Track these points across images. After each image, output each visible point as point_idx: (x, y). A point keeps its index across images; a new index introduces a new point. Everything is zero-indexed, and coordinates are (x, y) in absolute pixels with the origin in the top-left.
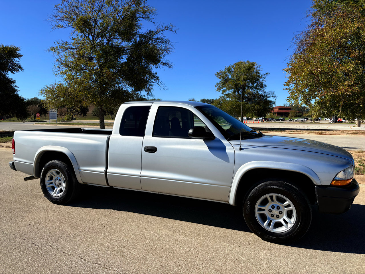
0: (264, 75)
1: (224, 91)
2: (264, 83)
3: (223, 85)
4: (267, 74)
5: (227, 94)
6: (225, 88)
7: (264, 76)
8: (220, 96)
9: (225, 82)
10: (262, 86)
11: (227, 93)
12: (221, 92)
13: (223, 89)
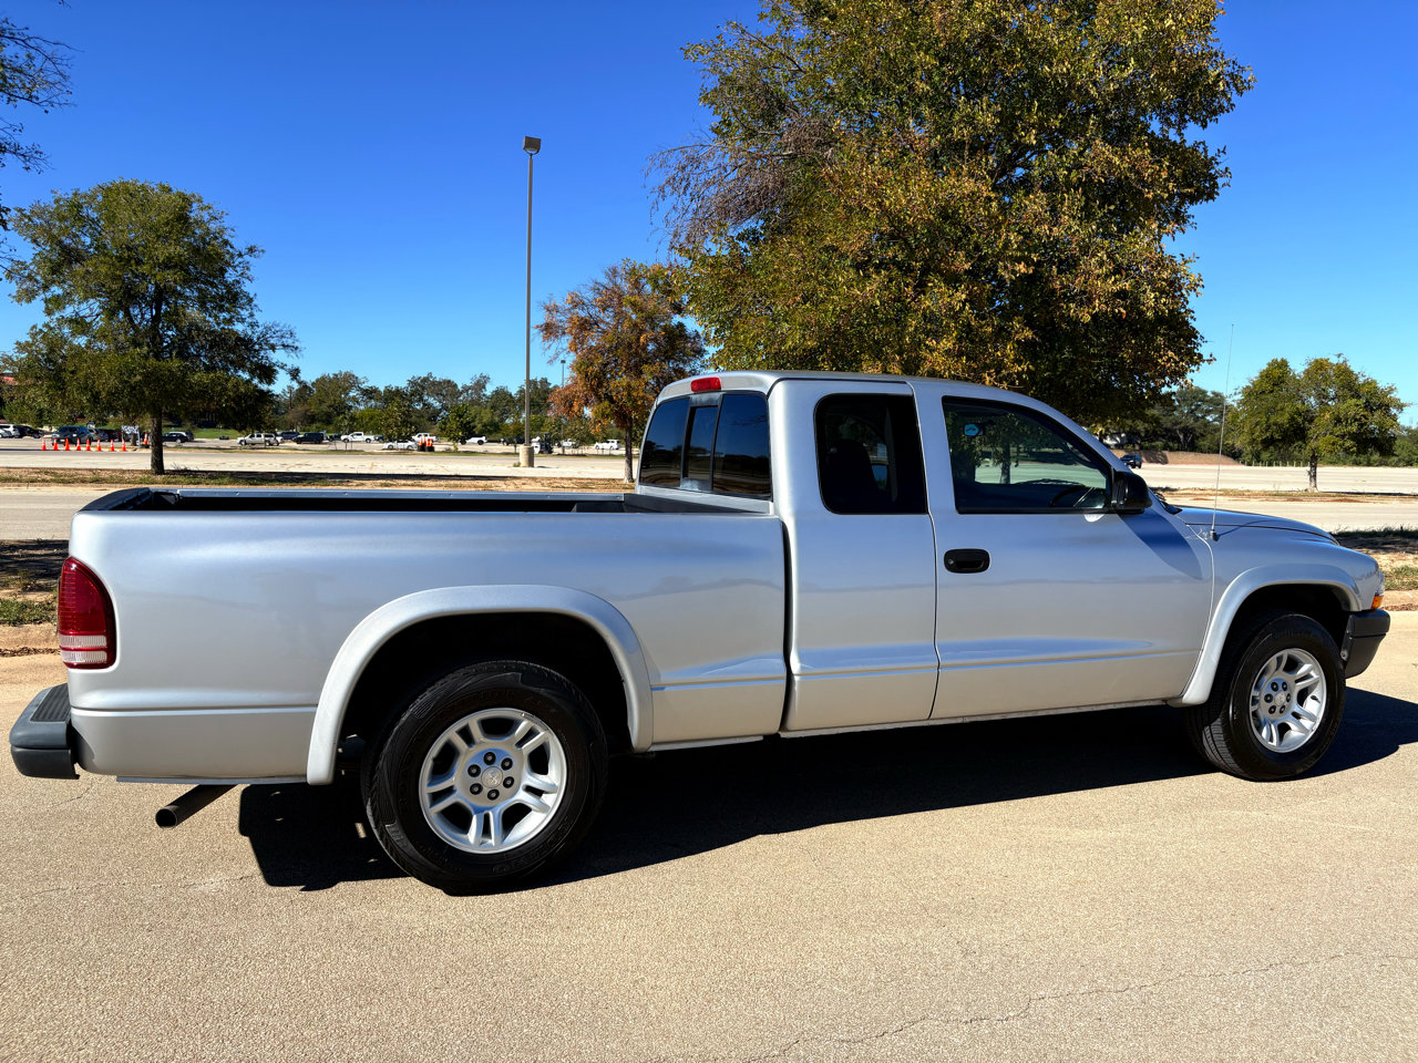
0: (240, 255)
1: (54, 304)
2: (247, 287)
3: (54, 271)
4: (251, 250)
5: (71, 321)
6: (56, 290)
7: (240, 260)
8: (35, 327)
9: (64, 260)
10: (233, 298)
11: (69, 311)
12: (38, 304)
13: (49, 295)
